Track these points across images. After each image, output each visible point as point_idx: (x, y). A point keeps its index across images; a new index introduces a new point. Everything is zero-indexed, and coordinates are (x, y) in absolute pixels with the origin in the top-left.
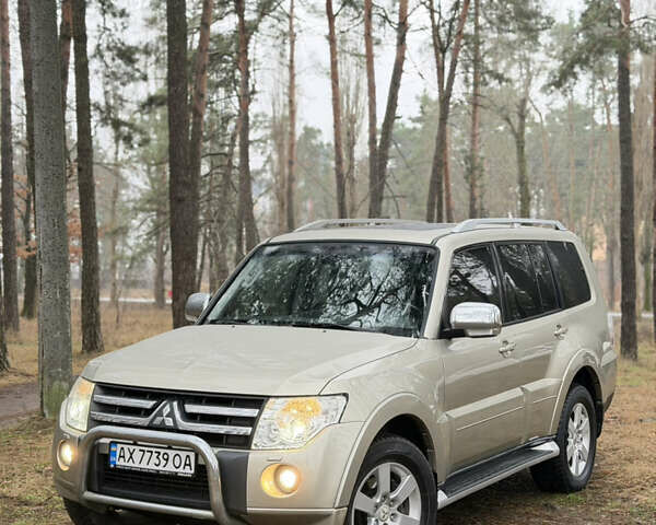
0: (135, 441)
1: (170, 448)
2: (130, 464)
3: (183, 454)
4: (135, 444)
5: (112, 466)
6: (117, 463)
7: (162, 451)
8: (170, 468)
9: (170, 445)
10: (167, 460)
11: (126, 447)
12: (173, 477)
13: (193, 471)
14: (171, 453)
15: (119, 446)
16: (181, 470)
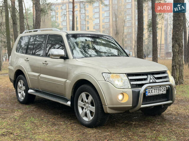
0: (152, 87)
1: (160, 87)
2: (152, 94)
3: (164, 88)
4: (152, 88)
5: (147, 96)
6: (148, 94)
7: (159, 88)
8: (161, 92)
9: (160, 86)
10: (160, 90)
11: (150, 89)
12: (162, 95)
13: (166, 92)
14: (161, 88)
15: (148, 90)
16: (163, 92)
